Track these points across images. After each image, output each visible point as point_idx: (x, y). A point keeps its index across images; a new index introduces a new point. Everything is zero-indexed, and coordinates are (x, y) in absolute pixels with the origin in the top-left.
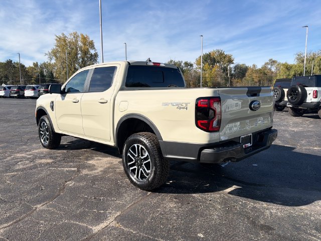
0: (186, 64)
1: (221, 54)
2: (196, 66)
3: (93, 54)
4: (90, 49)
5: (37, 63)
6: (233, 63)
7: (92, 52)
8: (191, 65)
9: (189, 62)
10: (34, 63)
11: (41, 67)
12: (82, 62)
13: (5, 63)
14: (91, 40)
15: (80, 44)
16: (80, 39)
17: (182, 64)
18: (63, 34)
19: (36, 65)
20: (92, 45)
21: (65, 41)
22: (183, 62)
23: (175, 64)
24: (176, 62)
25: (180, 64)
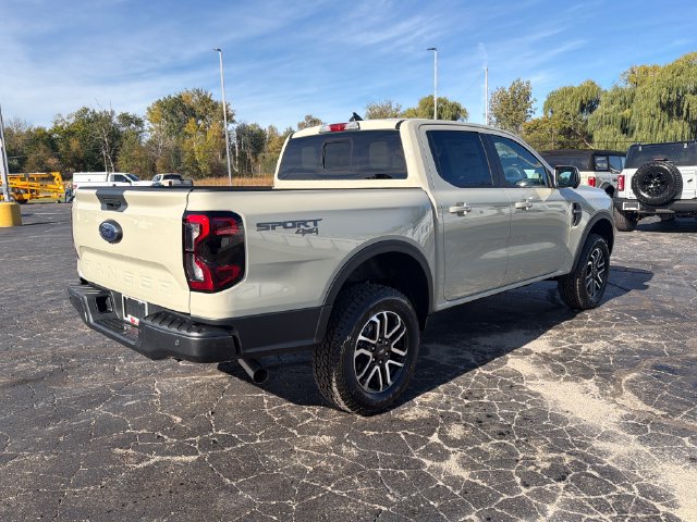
0: (126, 119)
1: (205, 100)
2: (151, 125)
6: (233, 122)
8: (139, 122)
9: (131, 114)
17: (115, 120)
22: (118, 114)
23: (97, 118)
24: (97, 112)
25: (109, 119)
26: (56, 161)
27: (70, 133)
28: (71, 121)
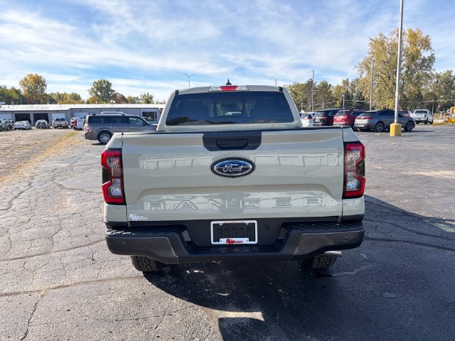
3: (426, 57)
4: (422, 51)
5: (348, 80)
7: (425, 54)
10: (344, 81)
11: (352, 85)
12: (407, 72)
13: (306, 85)
14: (424, 36)
15: (406, 44)
16: (406, 38)
18: (381, 35)
19: (346, 83)
20: (426, 44)
21: (382, 44)
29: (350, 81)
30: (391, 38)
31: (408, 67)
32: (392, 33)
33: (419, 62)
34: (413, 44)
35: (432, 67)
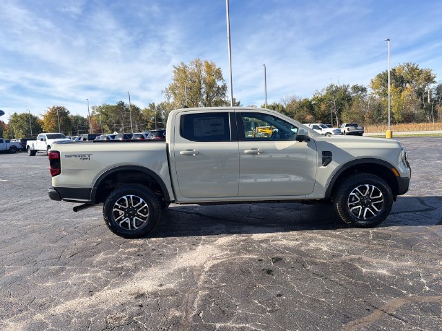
0: (356, 88)
1: (413, 70)
2: (372, 91)
3: (220, 86)
4: (216, 80)
5: (154, 104)
6: (434, 82)
7: (220, 84)
8: (364, 90)
9: (359, 85)
10: (150, 105)
11: (158, 109)
12: (207, 97)
13: (116, 106)
14: (217, 67)
15: (204, 74)
16: (203, 68)
17: (350, 90)
18: (182, 64)
19: (152, 106)
20: (219, 74)
21: (185, 72)
22: (351, 86)
23: (338, 89)
24: (338, 86)
25: (346, 90)
26: (311, 116)
27: (321, 100)
28: (323, 94)
29: (156, 105)
30: (191, 68)
31: (208, 94)
32: (192, 63)
33: (215, 89)
34: (210, 74)
35: (226, 95)
